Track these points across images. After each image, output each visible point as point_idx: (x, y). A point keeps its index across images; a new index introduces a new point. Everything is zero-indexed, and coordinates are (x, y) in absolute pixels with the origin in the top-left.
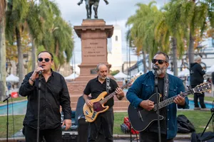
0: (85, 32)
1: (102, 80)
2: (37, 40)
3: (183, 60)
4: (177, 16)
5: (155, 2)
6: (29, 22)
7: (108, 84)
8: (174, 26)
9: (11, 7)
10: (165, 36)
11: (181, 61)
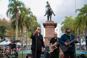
0: (47, 25)
1: (56, 38)
2: (28, 29)
3: (83, 39)
4: (81, 21)
5: (72, 16)
6: (26, 23)
7: (58, 39)
8: (79, 25)
9: (20, 17)
10: (76, 29)
11: (82, 39)
